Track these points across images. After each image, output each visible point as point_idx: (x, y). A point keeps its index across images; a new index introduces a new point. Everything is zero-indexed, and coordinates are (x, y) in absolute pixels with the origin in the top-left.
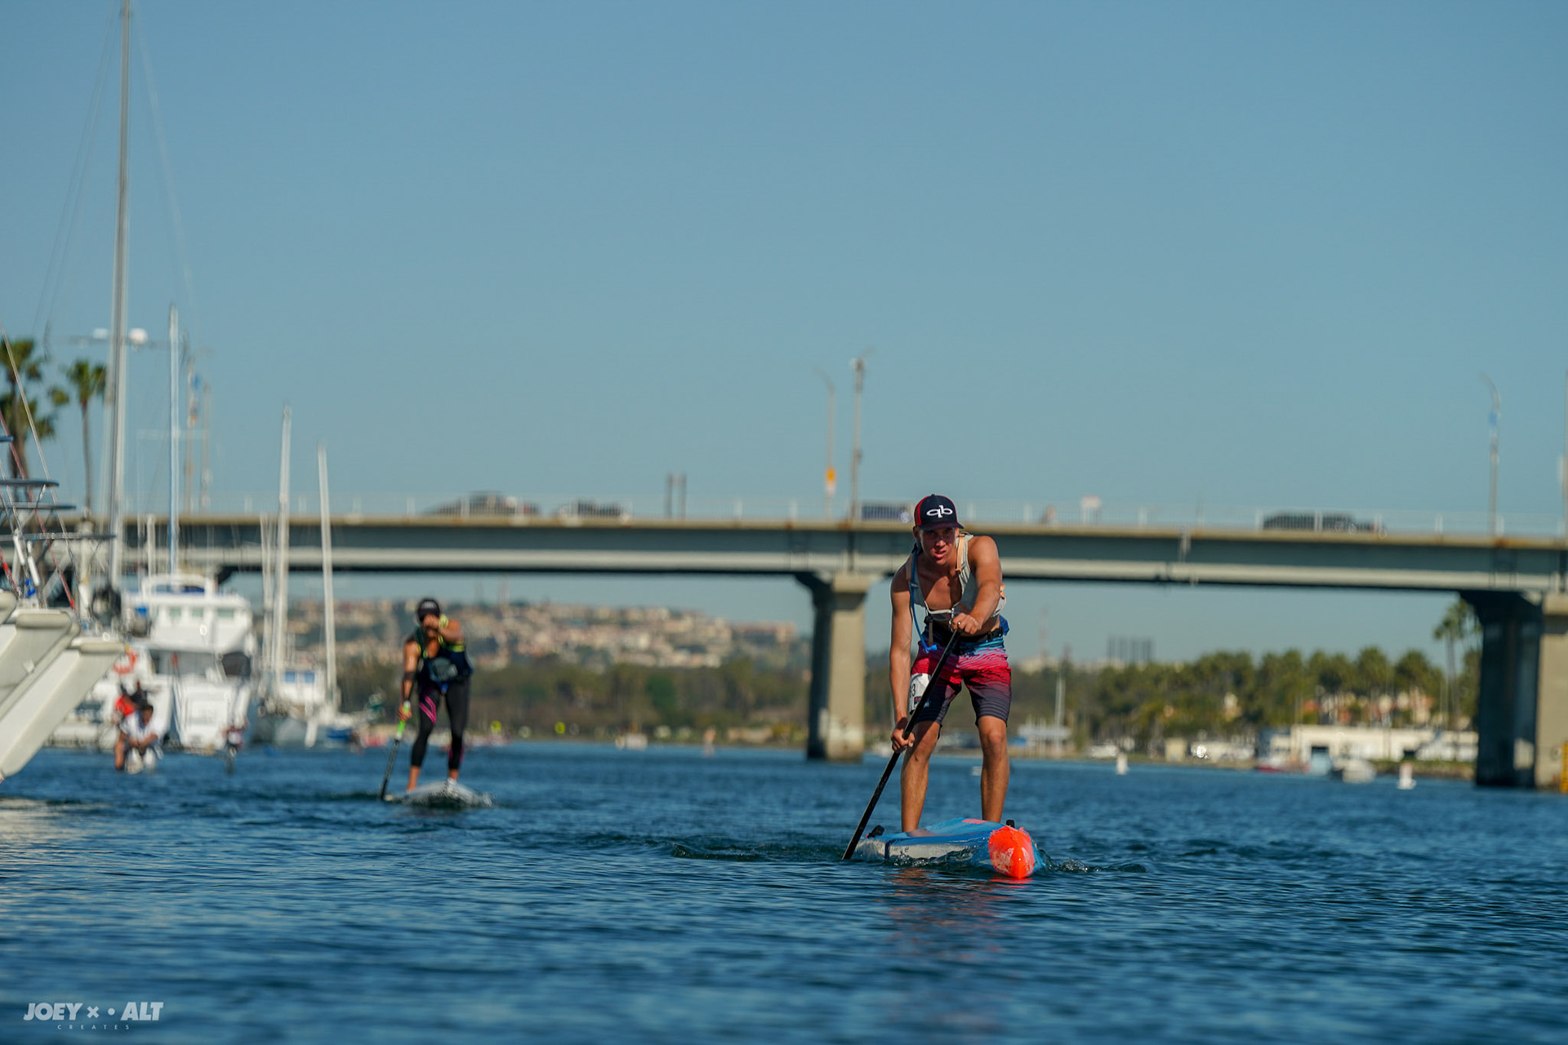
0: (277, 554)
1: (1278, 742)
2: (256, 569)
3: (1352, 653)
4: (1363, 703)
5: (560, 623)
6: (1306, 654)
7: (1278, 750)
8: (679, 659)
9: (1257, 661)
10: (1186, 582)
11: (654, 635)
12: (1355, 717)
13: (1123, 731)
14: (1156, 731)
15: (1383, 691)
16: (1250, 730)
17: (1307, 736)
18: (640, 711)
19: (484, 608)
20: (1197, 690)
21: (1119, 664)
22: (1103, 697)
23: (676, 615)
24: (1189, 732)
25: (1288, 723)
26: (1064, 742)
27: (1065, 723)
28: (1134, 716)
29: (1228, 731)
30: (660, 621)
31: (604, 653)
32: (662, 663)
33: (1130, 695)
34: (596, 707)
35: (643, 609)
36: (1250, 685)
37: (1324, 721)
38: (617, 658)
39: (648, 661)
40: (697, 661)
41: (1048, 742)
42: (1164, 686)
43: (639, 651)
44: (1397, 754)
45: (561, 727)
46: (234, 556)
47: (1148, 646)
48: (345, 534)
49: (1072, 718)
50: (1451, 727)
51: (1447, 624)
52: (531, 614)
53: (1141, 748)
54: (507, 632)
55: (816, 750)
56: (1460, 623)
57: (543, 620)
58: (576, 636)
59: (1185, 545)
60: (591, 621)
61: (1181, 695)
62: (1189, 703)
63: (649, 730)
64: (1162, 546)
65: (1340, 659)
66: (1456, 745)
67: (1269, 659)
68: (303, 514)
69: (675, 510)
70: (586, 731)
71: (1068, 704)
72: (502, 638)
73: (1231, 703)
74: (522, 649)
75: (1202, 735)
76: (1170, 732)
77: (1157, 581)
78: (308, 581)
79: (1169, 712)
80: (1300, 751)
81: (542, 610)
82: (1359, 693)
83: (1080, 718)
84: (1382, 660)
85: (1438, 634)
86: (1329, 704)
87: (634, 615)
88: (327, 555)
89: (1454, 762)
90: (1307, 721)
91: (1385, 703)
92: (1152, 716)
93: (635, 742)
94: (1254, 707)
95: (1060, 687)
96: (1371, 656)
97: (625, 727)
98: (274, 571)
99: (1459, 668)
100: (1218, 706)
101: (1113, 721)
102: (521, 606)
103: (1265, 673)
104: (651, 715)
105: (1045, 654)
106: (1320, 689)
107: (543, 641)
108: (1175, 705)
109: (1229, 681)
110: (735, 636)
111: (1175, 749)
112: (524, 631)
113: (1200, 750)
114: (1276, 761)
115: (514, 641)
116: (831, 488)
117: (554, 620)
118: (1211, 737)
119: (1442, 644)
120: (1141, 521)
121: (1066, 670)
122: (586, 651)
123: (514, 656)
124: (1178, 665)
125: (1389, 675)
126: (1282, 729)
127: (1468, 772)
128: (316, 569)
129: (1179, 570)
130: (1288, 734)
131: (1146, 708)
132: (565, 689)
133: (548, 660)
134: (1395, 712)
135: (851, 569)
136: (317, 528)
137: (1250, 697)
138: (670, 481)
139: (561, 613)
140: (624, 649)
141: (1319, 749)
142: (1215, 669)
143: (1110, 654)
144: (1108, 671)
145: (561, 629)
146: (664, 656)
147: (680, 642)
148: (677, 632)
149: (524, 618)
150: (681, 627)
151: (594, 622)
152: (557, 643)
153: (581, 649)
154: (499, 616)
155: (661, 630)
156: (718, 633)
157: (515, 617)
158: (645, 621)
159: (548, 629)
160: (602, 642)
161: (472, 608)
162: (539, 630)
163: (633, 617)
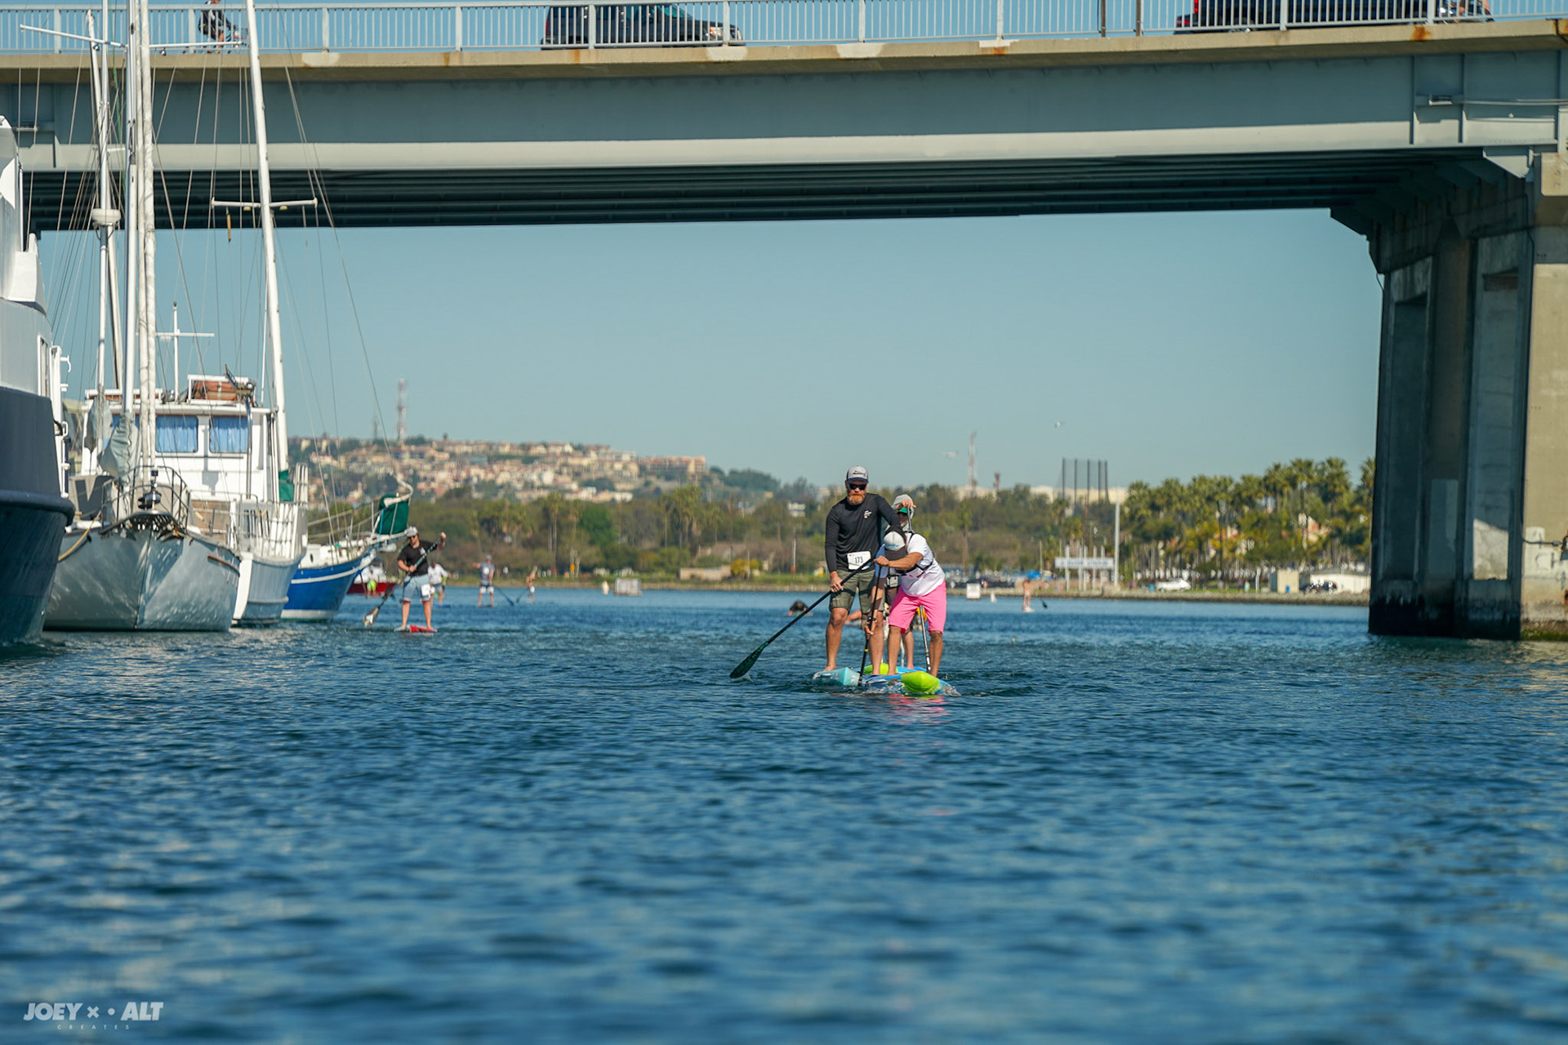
5: (460, 460)
8: (586, 494)
11: (559, 472)
19: (380, 446)
23: (581, 450)
30: (567, 454)
31: (507, 486)
32: (568, 498)
38: (520, 495)
39: (553, 496)
40: (605, 496)
43: (544, 487)
52: (430, 451)
54: (404, 470)
57: (442, 457)
58: (478, 474)
60: (492, 457)
72: (401, 476)
74: (422, 485)
81: (440, 450)
87: (539, 450)
107: (444, 478)
110: (642, 469)
112: (425, 468)
115: (414, 479)
117: (453, 457)
122: (489, 488)
133: (451, 494)
139: (460, 449)
140: (528, 486)
145: (460, 466)
146: (570, 491)
147: (585, 477)
148: (580, 466)
149: (422, 455)
150: (585, 462)
151: (494, 457)
152: (456, 480)
153: (481, 486)
154: (397, 455)
155: (565, 465)
156: (625, 467)
157: (412, 455)
158: (548, 455)
159: (447, 466)
160: (503, 478)
161: (368, 446)
162: (440, 467)
163: (534, 451)
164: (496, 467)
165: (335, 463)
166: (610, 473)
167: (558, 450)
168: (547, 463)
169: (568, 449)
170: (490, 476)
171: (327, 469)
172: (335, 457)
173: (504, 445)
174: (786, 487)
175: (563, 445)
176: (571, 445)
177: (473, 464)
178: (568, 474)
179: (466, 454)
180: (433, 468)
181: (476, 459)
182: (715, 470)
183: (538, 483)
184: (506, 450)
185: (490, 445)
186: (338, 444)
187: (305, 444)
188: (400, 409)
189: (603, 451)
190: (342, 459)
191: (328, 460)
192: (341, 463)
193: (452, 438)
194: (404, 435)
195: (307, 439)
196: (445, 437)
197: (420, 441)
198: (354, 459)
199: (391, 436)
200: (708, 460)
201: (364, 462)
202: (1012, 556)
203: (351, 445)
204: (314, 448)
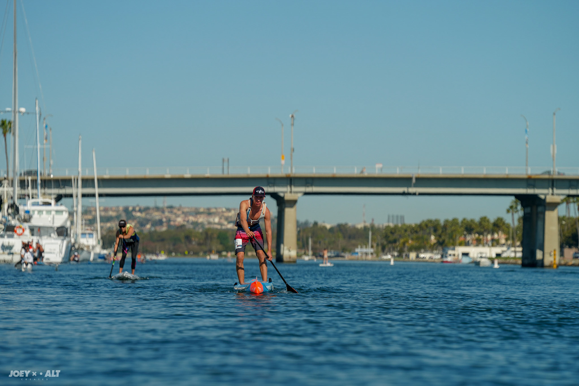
0: (78, 190)
1: (450, 252)
2: (71, 196)
3: (477, 219)
4: (481, 237)
5: (186, 214)
6: (460, 219)
7: (450, 255)
8: (230, 226)
9: (442, 223)
10: (414, 194)
11: (220, 218)
12: (478, 242)
13: (394, 249)
14: (406, 249)
15: (489, 233)
16: (440, 248)
17: (460, 250)
18: (216, 246)
19: (157, 209)
20: (421, 233)
21: (391, 225)
22: (386, 237)
23: (229, 210)
24: (417, 249)
25: (454, 245)
26: (372, 254)
27: (372, 247)
28: (398, 244)
29: (432, 248)
30: (223, 212)
31: (202, 224)
32: (224, 227)
33: (396, 236)
34: (199, 244)
35: (216, 208)
36: (440, 232)
37: (467, 244)
38: (207, 226)
39: (219, 227)
41: (366, 254)
42: (408, 233)
43: (215, 224)
44: (494, 256)
45: (186, 253)
46: (62, 191)
47: (402, 218)
48: (103, 182)
49: (375, 245)
50: (513, 245)
51: (511, 207)
52: (175, 211)
53: (400, 255)
54: (166, 218)
55: (279, 259)
56: (516, 208)
57: (179, 213)
58: (191, 219)
59: (414, 181)
60: (197, 213)
61: (415, 235)
62: (418, 239)
63: (219, 253)
64: (405, 181)
65: (472, 221)
66: (515, 252)
67: (447, 221)
68: (87, 175)
69: (226, 172)
70: (196, 253)
71: (373, 240)
72: (164, 220)
73: (433, 239)
74: (172, 223)
75: (422, 250)
76: (411, 249)
77: (404, 194)
78: (91, 200)
79: (410, 242)
80: (458, 255)
81: (179, 210)
82: (480, 233)
83: (378, 245)
84: (488, 221)
85: (508, 211)
86: (469, 238)
87: (213, 210)
88: (97, 191)
89: (515, 258)
90: (460, 244)
91: (489, 237)
92: (404, 244)
93: (214, 257)
94: (441, 240)
95: (370, 233)
96: (484, 219)
97: (210, 252)
98: (77, 196)
99: (516, 223)
100: (428, 240)
101: (390, 245)
102: (171, 207)
103: (445, 227)
104: (220, 247)
105: (365, 222)
106: (465, 233)
107: (180, 220)
108: (412, 239)
109: (432, 230)
111: (413, 255)
112: (173, 217)
113: (422, 255)
114: (449, 259)
115: (169, 220)
116: (283, 162)
117: (183, 213)
118: (426, 251)
119: (510, 215)
120: (397, 172)
121: (372, 227)
122: (195, 224)
123: (169, 226)
124: (413, 225)
125: (491, 226)
126: (452, 247)
127: (520, 262)
128: (93, 195)
129: (412, 190)
130: (454, 249)
131: (402, 241)
132: (188, 238)
133: (182, 227)
134: (493, 240)
135: (291, 192)
136: (93, 180)
137: (440, 236)
138: (223, 160)
139: (186, 210)
140: (210, 223)
141: (466, 254)
142: (427, 226)
143: (388, 221)
144: (388, 227)
145: (186, 216)
146: (224, 225)
147: (230, 220)
148: (228, 215)
149: (172, 212)
150: (230, 214)
152: (184, 221)
153: (193, 223)
154: (163, 212)
155: (223, 216)
157: (169, 212)
158: (217, 212)
159: (181, 216)
160: (201, 220)
161: (153, 209)
162: (178, 216)
164: (198, 216)
165: (141, 215)
168: (216, 215)
169: (224, 210)
170: (196, 220)
171: (139, 217)
172: (141, 213)
175: (222, 209)
178: (224, 219)
179: (188, 212)
180: (176, 217)
181: (191, 214)
183: (213, 222)
184: (202, 210)
185: (196, 209)
186: (142, 209)
187: (131, 209)
190: (144, 213)
191: (139, 214)
192: (143, 215)
193: (183, 206)
194: (166, 205)
195: (131, 206)
198: (148, 214)
199: (161, 205)
201: (151, 214)
203: (147, 209)
204: (134, 210)
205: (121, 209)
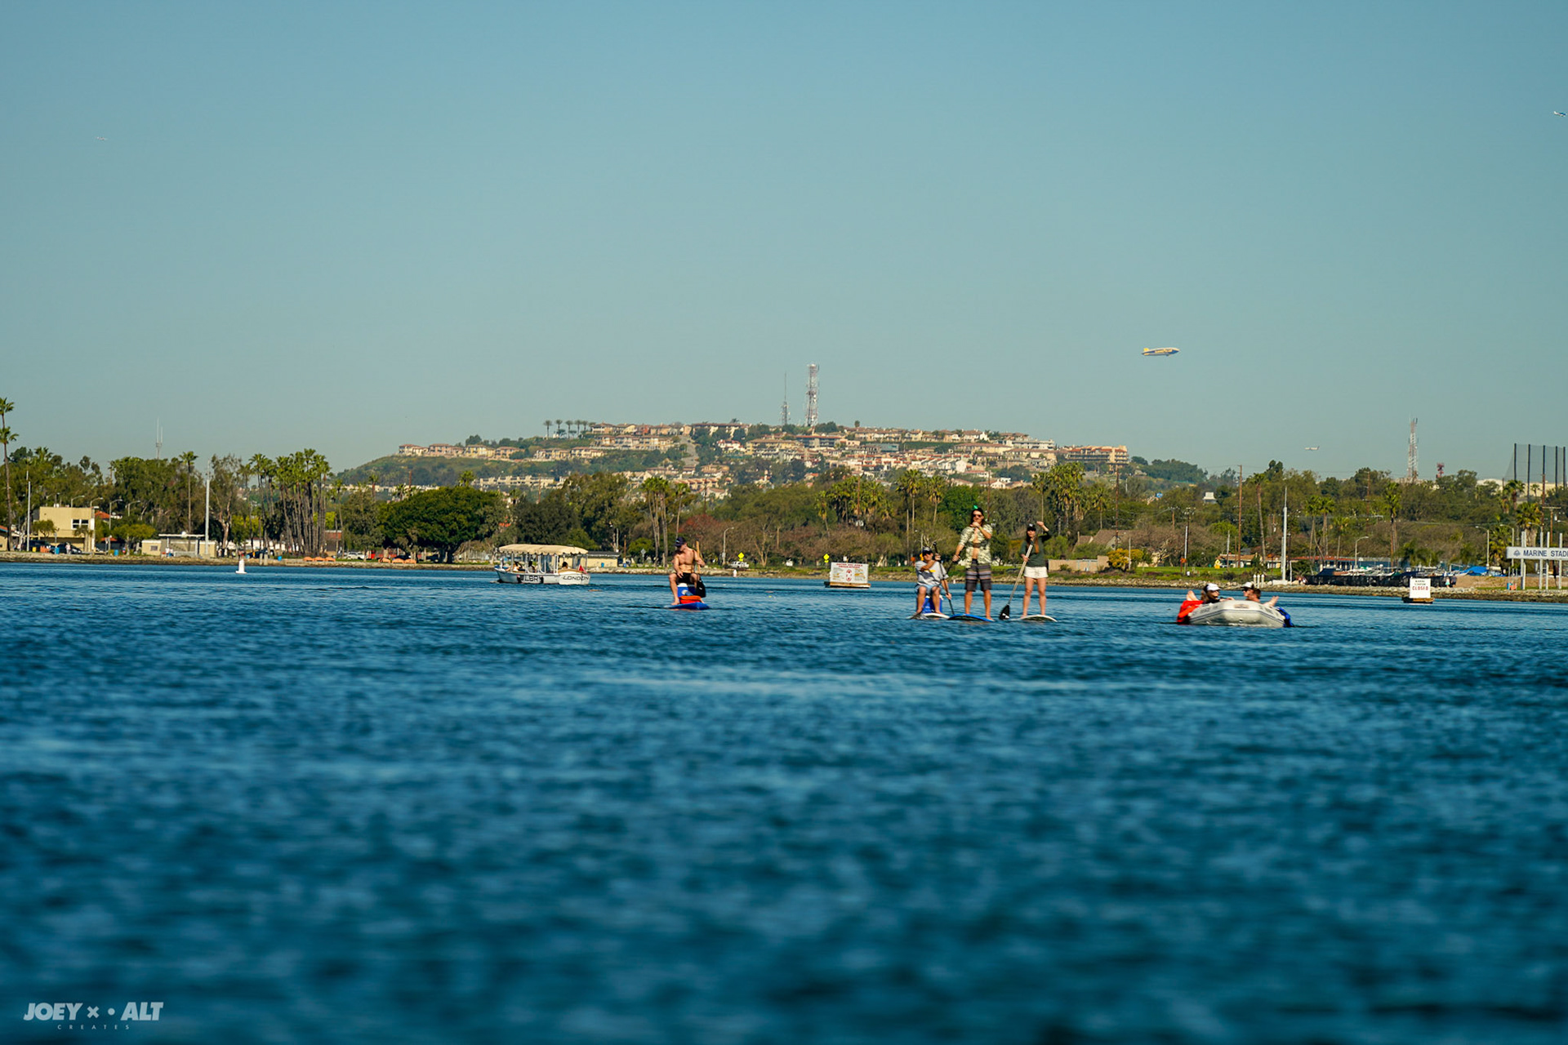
5: (871, 448)
8: (1001, 484)
11: (973, 461)
19: (789, 431)
30: (983, 441)
31: (918, 477)
32: (981, 487)
35: (960, 433)
39: (966, 485)
40: (1018, 485)
43: (957, 476)
52: (841, 438)
54: (813, 457)
57: (853, 444)
58: (887, 461)
60: (903, 444)
87: (953, 438)
110: (1061, 458)
117: (863, 444)
122: (900, 476)
139: (872, 437)
140: (941, 475)
145: (871, 454)
147: (1000, 465)
148: (996, 454)
149: (831, 442)
150: (1001, 450)
151: (906, 445)
152: (866, 469)
154: (807, 442)
155: (980, 453)
156: (1042, 457)
157: (822, 442)
158: (962, 443)
159: (856, 454)
160: (915, 466)
161: (777, 432)
162: (850, 455)
163: (948, 439)
164: (907, 456)
165: (742, 449)
166: (1027, 462)
167: (973, 438)
168: (962, 452)
169: (984, 436)
170: (901, 464)
171: (734, 455)
172: (743, 444)
173: (916, 434)
174: (1213, 477)
175: (979, 434)
176: (987, 432)
177: (884, 452)
178: (983, 464)
179: (878, 441)
180: (843, 455)
181: (889, 447)
182: (1137, 460)
183: (950, 472)
184: (918, 437)
185: (903, 432)
186: (747, 430)
187: (713, 429)
188: (811, 394)
189: (1019, 439)
190: (750, 445)
191: (736, 446)
192: (749, 449)
194: (814, 421)
195: (715, 426)
196: (857, 423)
197: (831, 428)
198: (763, 446)
199: (799, 421)
200: (1130, 450)
201: (772, 448)
202: (1453, 548)
203: (761, 431)
204: (722, 434)
205: (686, 430)
